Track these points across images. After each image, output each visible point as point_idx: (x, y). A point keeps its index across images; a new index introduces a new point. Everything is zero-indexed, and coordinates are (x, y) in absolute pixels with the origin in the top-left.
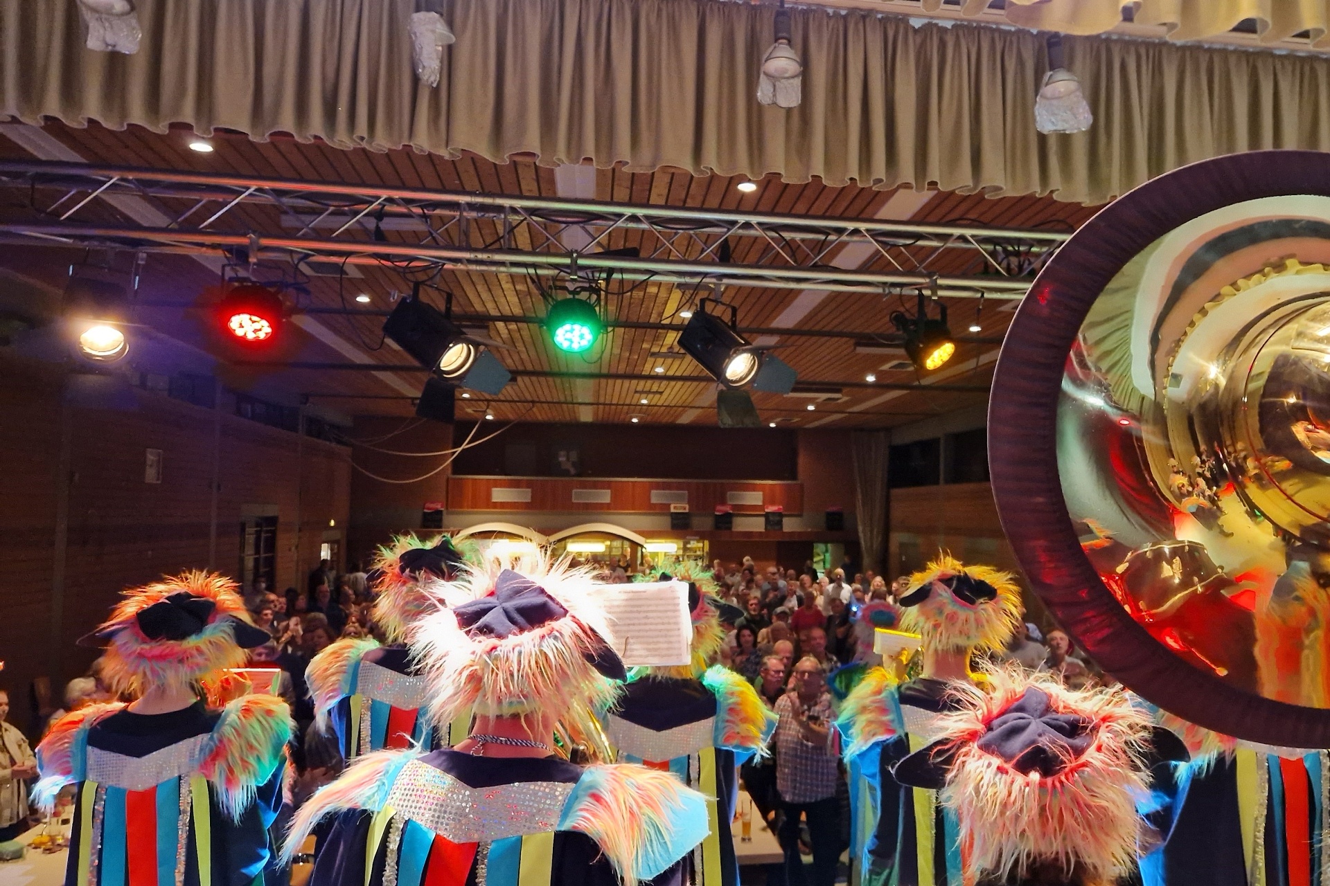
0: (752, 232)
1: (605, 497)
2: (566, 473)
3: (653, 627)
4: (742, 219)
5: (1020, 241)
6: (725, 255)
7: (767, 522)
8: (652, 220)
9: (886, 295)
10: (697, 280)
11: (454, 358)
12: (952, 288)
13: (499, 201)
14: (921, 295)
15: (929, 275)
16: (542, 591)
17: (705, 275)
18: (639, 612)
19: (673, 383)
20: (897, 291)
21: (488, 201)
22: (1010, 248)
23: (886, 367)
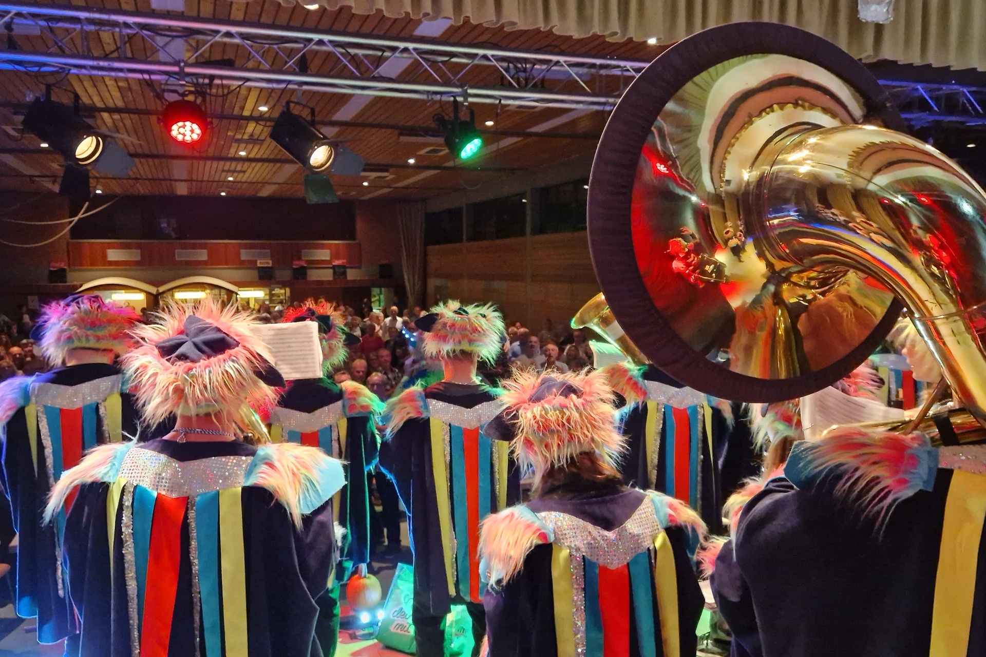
0: (324, 48)
1: (203, 255)
2: (168, 237)
3: (294, 353)
4: (316, 37)
5: (526, 60)
6: (303, 67)
7: (335, 273)
8: (244, 36)
9: (429, 101)
10: (283, 86)
11: (86, 148)
12: (479, 96)
13: (114, 17)
14: (455, 101)
15: (461, 86)
16: (219, 330)
17: (289, 82)
18: (283, 343)
19: (254, 164)
20: (438, 97)
21: (105, 17)
22: (519, 66)
23: (423, 152)
